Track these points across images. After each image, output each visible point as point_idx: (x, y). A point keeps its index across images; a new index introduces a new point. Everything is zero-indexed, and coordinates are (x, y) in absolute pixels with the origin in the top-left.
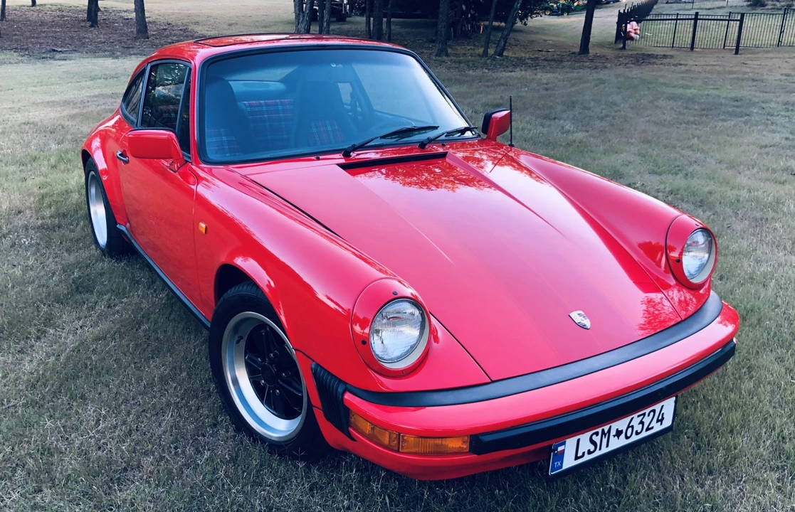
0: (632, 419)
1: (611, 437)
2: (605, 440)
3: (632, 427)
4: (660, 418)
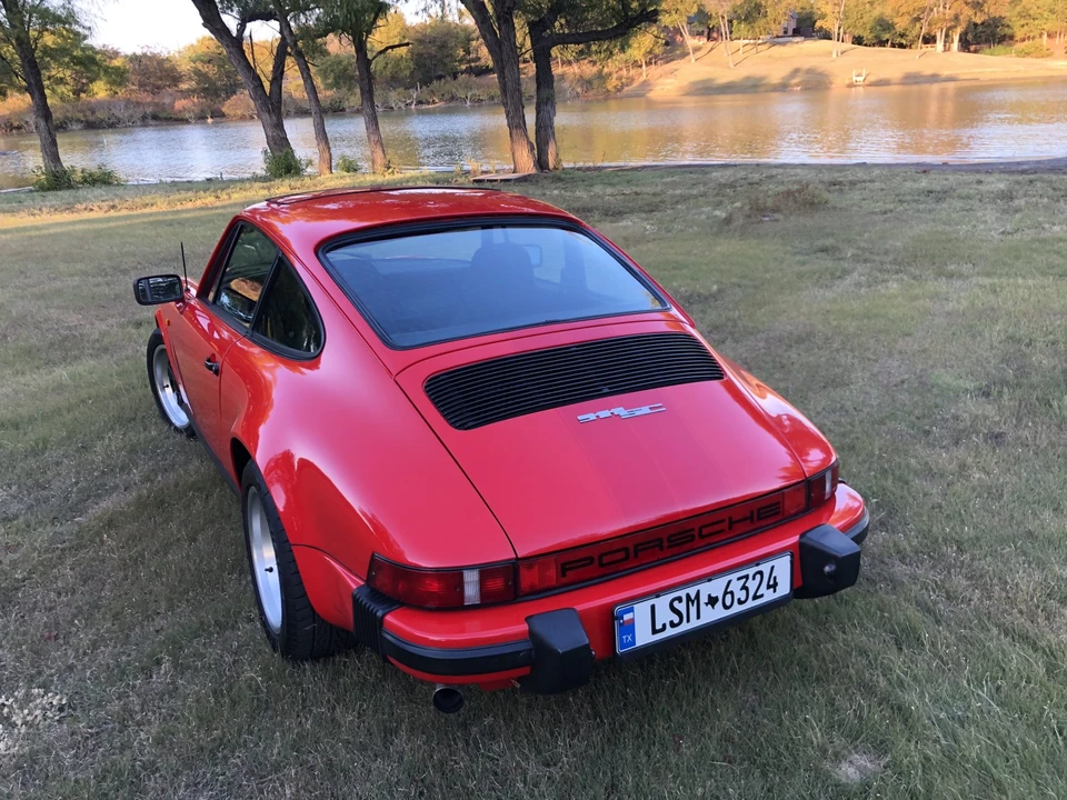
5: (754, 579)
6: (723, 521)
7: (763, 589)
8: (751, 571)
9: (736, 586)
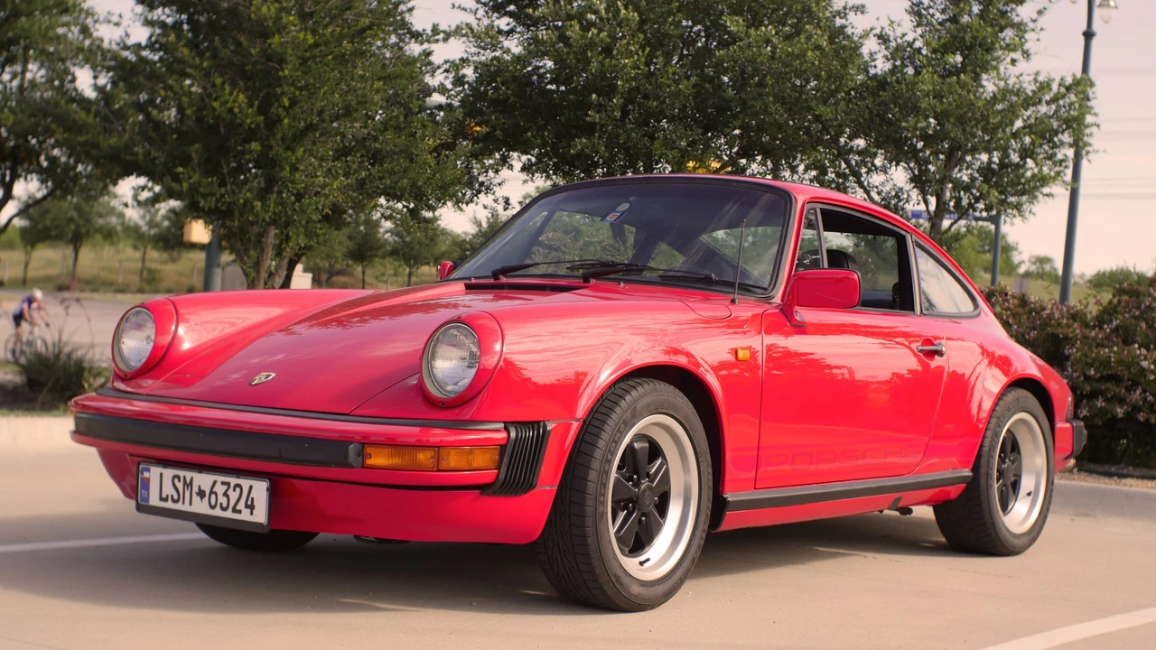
0: (215, 482)
1: (194, 495)
2: (187, 494)
3: (216, 494)
4: (249, 503)
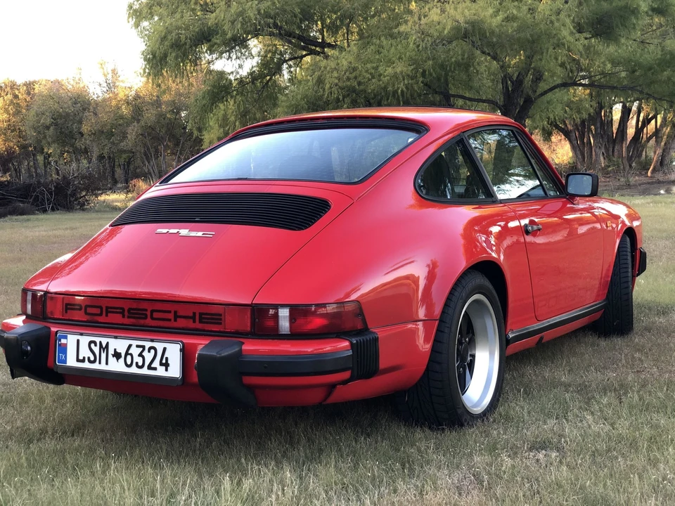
5: (149, 351)
6: (170, 312)
7: (156, 364)
8: (148, 344)
9: (135, 351)
